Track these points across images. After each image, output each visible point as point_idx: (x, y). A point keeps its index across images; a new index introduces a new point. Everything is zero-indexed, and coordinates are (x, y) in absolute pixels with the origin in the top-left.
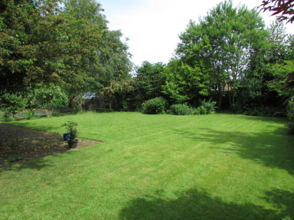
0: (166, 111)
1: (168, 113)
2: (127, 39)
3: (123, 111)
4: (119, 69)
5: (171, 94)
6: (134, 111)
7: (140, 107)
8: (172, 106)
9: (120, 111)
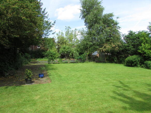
0: (141, 65)
1: (142, 67)
2: (118, 18)
3: (114, 63)
4: (111, 37)
5: (145, 53)
6: (121, 64)
7: (124, 61)
8: (145, 62)
9: (112, 63)
